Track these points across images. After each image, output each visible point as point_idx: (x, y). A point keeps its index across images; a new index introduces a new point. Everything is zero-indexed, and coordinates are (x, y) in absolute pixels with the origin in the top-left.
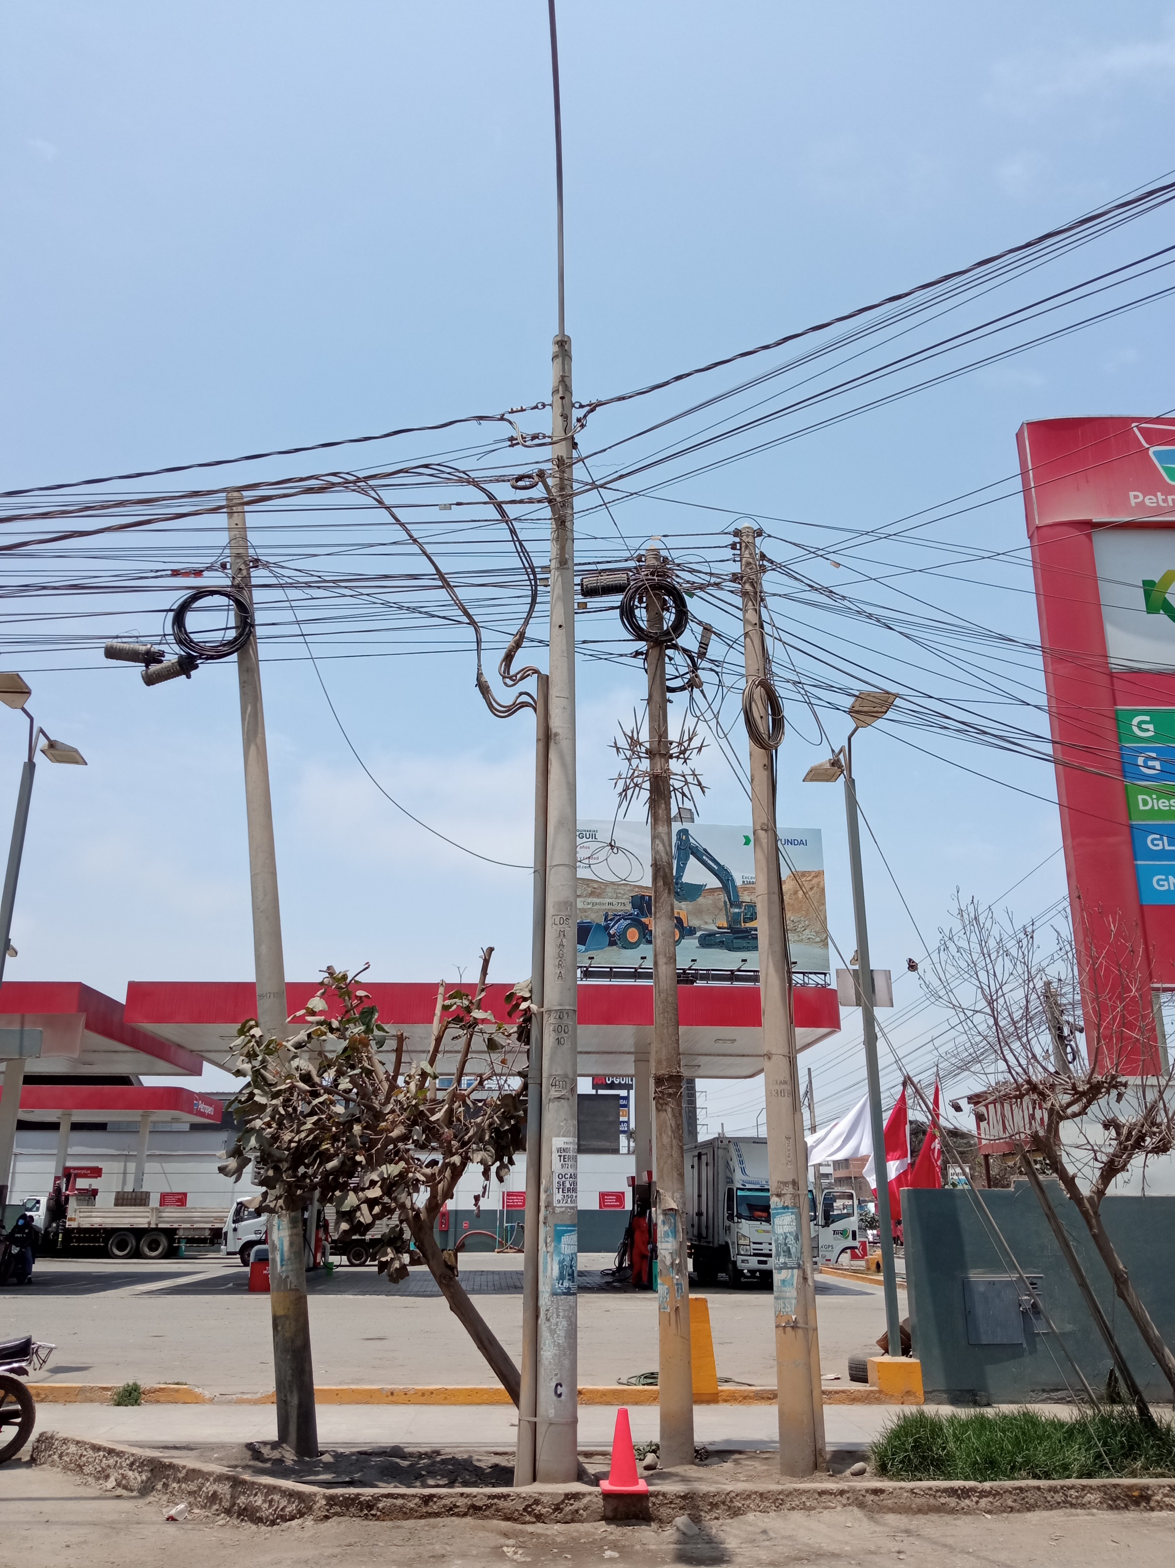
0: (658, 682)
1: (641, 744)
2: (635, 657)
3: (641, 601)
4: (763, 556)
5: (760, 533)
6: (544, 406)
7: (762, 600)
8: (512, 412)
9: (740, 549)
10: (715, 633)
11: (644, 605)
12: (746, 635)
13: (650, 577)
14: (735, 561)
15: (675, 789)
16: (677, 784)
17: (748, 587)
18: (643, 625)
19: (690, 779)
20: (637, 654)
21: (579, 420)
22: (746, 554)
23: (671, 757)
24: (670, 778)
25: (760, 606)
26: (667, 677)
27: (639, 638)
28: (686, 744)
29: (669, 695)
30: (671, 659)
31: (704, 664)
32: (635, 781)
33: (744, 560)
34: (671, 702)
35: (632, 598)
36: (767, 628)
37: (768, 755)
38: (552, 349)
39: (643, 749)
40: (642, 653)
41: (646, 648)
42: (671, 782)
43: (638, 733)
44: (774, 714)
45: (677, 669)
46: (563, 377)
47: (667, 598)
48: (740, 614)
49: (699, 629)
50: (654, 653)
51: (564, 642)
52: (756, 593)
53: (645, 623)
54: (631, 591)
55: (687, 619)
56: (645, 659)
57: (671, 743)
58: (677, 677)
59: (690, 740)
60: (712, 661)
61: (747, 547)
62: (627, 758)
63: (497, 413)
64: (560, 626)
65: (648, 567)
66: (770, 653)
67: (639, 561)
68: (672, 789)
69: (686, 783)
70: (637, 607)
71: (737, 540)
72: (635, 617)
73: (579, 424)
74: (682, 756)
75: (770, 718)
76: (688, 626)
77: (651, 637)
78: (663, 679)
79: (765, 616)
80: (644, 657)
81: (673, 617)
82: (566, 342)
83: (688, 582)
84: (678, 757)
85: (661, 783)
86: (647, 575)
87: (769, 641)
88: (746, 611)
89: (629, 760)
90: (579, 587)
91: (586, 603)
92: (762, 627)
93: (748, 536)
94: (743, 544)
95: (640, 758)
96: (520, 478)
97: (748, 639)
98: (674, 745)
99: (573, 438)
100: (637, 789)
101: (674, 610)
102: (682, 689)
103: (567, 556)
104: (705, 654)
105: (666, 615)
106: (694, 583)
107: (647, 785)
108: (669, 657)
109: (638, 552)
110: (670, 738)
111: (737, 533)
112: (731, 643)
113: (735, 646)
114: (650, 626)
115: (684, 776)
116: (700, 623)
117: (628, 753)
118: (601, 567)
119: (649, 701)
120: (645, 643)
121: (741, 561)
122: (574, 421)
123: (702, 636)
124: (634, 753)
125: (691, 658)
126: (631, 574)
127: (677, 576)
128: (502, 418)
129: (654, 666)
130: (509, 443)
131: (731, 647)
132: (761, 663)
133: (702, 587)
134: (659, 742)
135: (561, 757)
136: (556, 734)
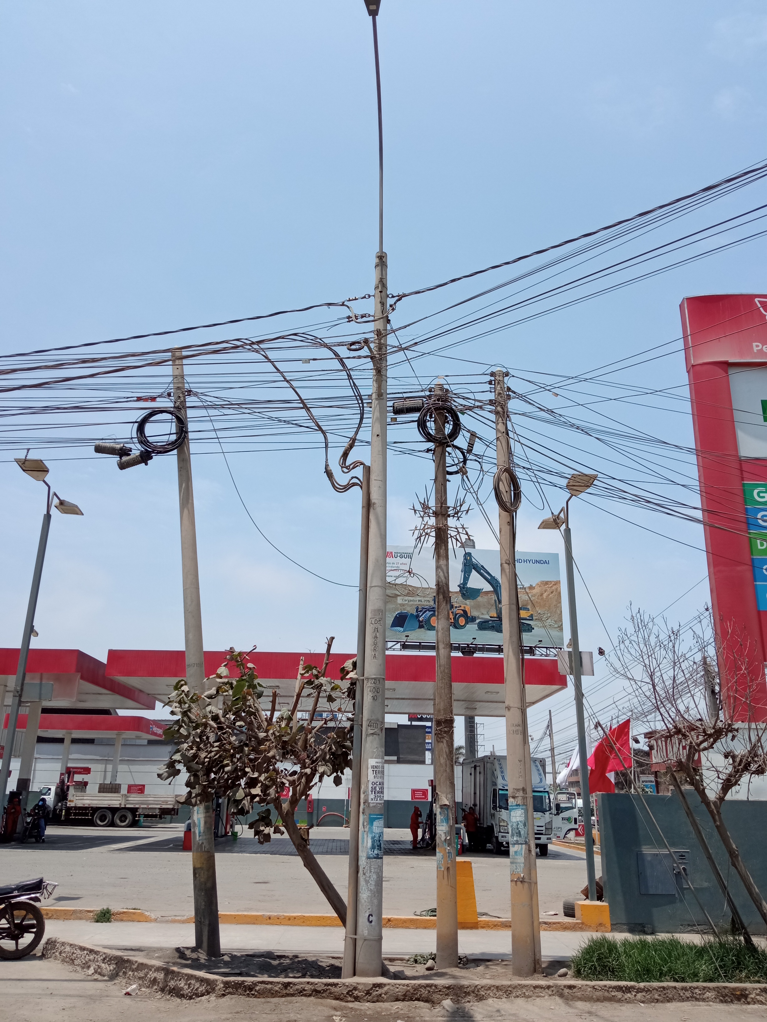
0: (441, 469)
1: (430, 508)
2: (427, 452)
3: (431, 417)
4: (509, 389)
5: (507, 374)
6: (369, 296)
7: (508, 416)
8: (350, 300)
9: (495, 384)
10: (478, 438)
11: (433, 419)
12: (498, 439)
13: (437, 402)
14: (491, 392)
15: (451, 537)
16: (453, 534)
17: (499, 409)
18: (432, 432)
19: (460, 530)
20: (428, 450)
21: (391, 306)
22: (499, 388)
23: (449, 516)
24: (448, 530)
25: (506, 420)
26: (447, 465)
27: (429, 440)
28: (458, 508)
29: (448, 477)
30: (449, 454)
31: (471, 457)
32: (426, 531)
33: (497, 391)
34: (449, 481)
35: (425, 415)
36: (511, 434)
37: (510, 516)
38: (375, 261)
39: (431, 511)
40: (431, 450)
41: (434, 447)
42: (449, 532)
43: (428, 501)
44: (514, 489)
45: (453, 460)
46: (381, 279)
47: (447, 415)
48: (494, 425)
49: (468, 435)
50: (439, 450)
51: (380, 445)
52: (504, 412)
53: (434, 431)
54: (424, 411)
55: (460, 428)
56: (433, 454)
57: (449, 508)
58: (453, 465)
59: (461, 505)
60: (476, 455)
61: (498, 383)
62: (421, 517)
63: (340, 301)
64: (378, 435)
65: (436, 395)
66: (513, 450)
67: (430, 392)
68: (449, 536)
69: (458, 532)
70: (428, 421)
71: (493, 378)
72: (427, 427)
73: (391, 308)
74: (456, 515)
75: (512, 491)
76: (461, 433)
77: (437, 440)
78: (444, 466)
79: (510, 427)
80: (433, 452)
81: (451, 427)
82: (383, 257)
83: (461, 405)
84: (453, 516)
85: (442, 533)
86: (435, 401)
87: (512, 442)
88: (498, 424)
89: (422, 517)
90: (392, 408)
91: (396, 418)
92: (508, 434)
93: (499, 376)
94: (497, 382)
95: (429, 516)
96: (353, 344)
97: (498, 442)
98: (451, 509)
99: (387, 317)
100: (427, 536)
101: (452, 423)
102: (456, 473)
103: (382, 391)
104: (472, 450)
105: (447, 426)
106: (466, 406)
107: (433, 534)
108: (448, 452)
109: (430, 386)
110: (448, 505)
111: (492, 374)
112: (488, 444)
113: (491, 445)
114: (437, 433)
115: (457, 529)
116: (469, 431)
117: (422, 514)
118: (405, 395)
119: (435, 480)
120: (433, 444)
121: (495, 392)
122: (388, 306)
123: (470, 439)
124: (425, 513)
125: (463, 453)
126: (425, 400)
127: (454, 401)
128: (343, 305)
129: (439, 458)
130: (348, 320)
131: (488, 446)
132: (507, 456)
133: (470, 408)
134: (441, 507)
135: (377, 518)
136: (374, 504)
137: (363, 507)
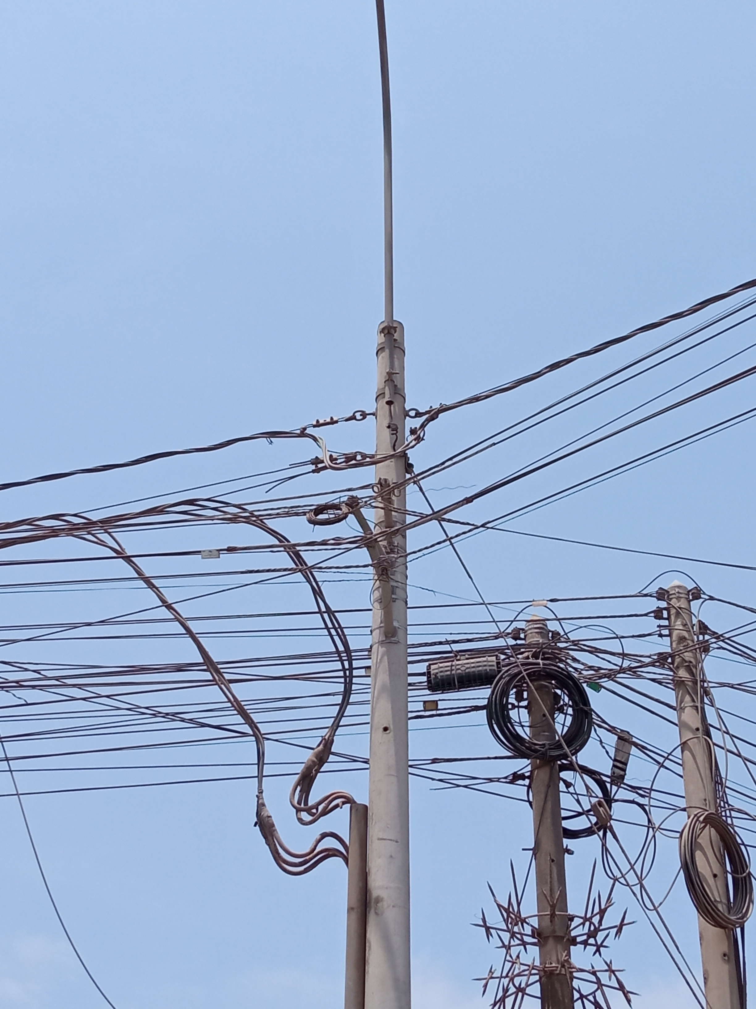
0: (548, 821)
1: (523, 921)
2: (512, 782)
3: (519, 698)
4: (704, 628)
5: (696, 594)
6: (364, 415)
7: (706, 693)
8: (318, 425)
9: (668, 619)
10: (636, 745)
11: (525, 703)
12: (684, 745)
13: (531, 660)
14: (661, 635)
15: (582, 997)
16: (587, 988)
17: (683, 673)
18: (524, 733)
19: (604, 978)
20: (516, 777)
21: (413, 432)
22: (678, 624)
23: (573, 941)
24: (572, 978)
25: (702, 701)
26: (564, 814)
27: (519, 754)
28: (596, 920)
29: (566, 842)
30: (568, 785)
31: (622, 794)
32: (517, 981)
33: (675, 633)
34: (571, 852)
35: (505, 693)
36: (717, 737)
37: (728, 937)
38: (377, 339)
39: (528, 930)
40: (523, 777)
41: (529, 768)
42: (576, 983)
43: (519, 904)
44: (734, 871)
45: (578, 801)
46: (390, 374)
47: (559, 692)
48: (673, 715)
49: (611, 740)
50: (543, 775)
51: (392, 753)
52: (695, 682)
53: (527, 730)
54: (503, 681)
55: (591, 723)
56: (529, 787)
57: (571, 918)
58: (579, 814)
59: (602, 913)
60: (634, 789)
61: (678, 614)
62: (504, 946)
64: (386, 729)
65: (529, 646)
66: (723, 775)
67: (515, 639)
68: (576, 995)
69: (600, 985)
70: (514, 707)
71: (663, 604)
72: (509, 718)
73: (413, 437)
74: (591, 941)
75: (730, 877)
76: (593, 733)
77: (536, 751)
78: (557, 818)
79: (712, 718)
80: (527, 782)
81: (569, 719)
82: (395, 328)
83: (591, 668)
84: (585, 943)
85: (557, 986)
86: (528, 658)
87: (719, 754)
88: (682, 709)
89: (508, 948)
90: (424, 679)
91: (436, 702)
92: (708, 735)
93: (678, 598)
94: (673, 611)
95: (524, 944)
97: (686, 753)
98: (577, 921)
99: (404, 456)
100: (520, 994)
101: (570, 711)
102: (588, 832)
104: (623, 777)
105: (560, 718)
106: (600, 668)
107: (536, 990)
108: (565, 781)
109: (515, 625)
110: (570, 912)
111: (662, 594)
112: (661, 760)
113: (667, 763)
114: (535, 735)
115: (594, 973)
116: (612, 730)
117: (506, 937)
118: (456, 647)
119: (536, 851)
120: (526, 762)
121: (670, 635)
122: (407, 433)
123: (617, 750)
124: (513, 935)
125: (601, 784)
126: (503, 657)
127: (575, 660)
128: (303, 434)
129: (543, 796)
130: (313, 467)
131: (662, 765)
132: (709, 786)
133: (611, 675)
134: (553, 915)
135: (386, 939)
136: (378, 900)
137: (350, 909)
